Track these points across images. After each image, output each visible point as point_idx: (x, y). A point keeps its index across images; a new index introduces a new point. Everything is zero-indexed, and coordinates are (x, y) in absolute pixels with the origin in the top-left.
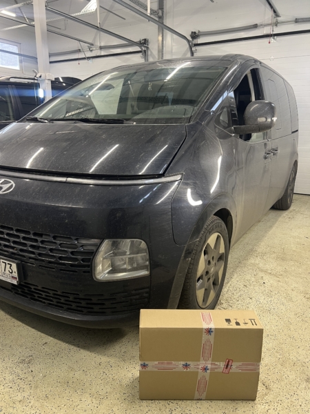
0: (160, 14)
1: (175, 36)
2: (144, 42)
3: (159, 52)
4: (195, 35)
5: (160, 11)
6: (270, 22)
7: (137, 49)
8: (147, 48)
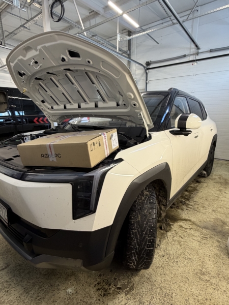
1: (137, 65)
4: (148, 64)
5: (129, 51)
6: (194, 53)
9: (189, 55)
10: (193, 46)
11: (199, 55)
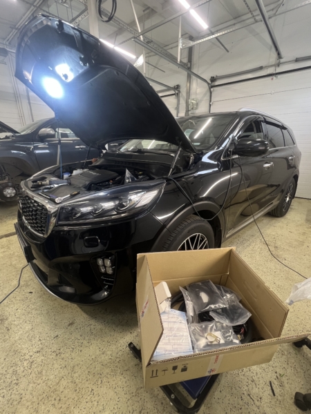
0: (189, 65)
2: (177, 88)
3: (187, 93)
4: (213, 79)
5: (189, 64)
6: (274, 63)
7: (172, 92)
8: (179, 91)
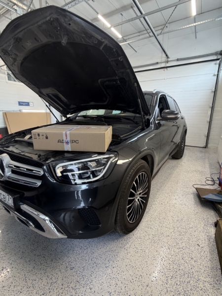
9: (161, 63)
10: (164, 55)
11: (169, 63)
